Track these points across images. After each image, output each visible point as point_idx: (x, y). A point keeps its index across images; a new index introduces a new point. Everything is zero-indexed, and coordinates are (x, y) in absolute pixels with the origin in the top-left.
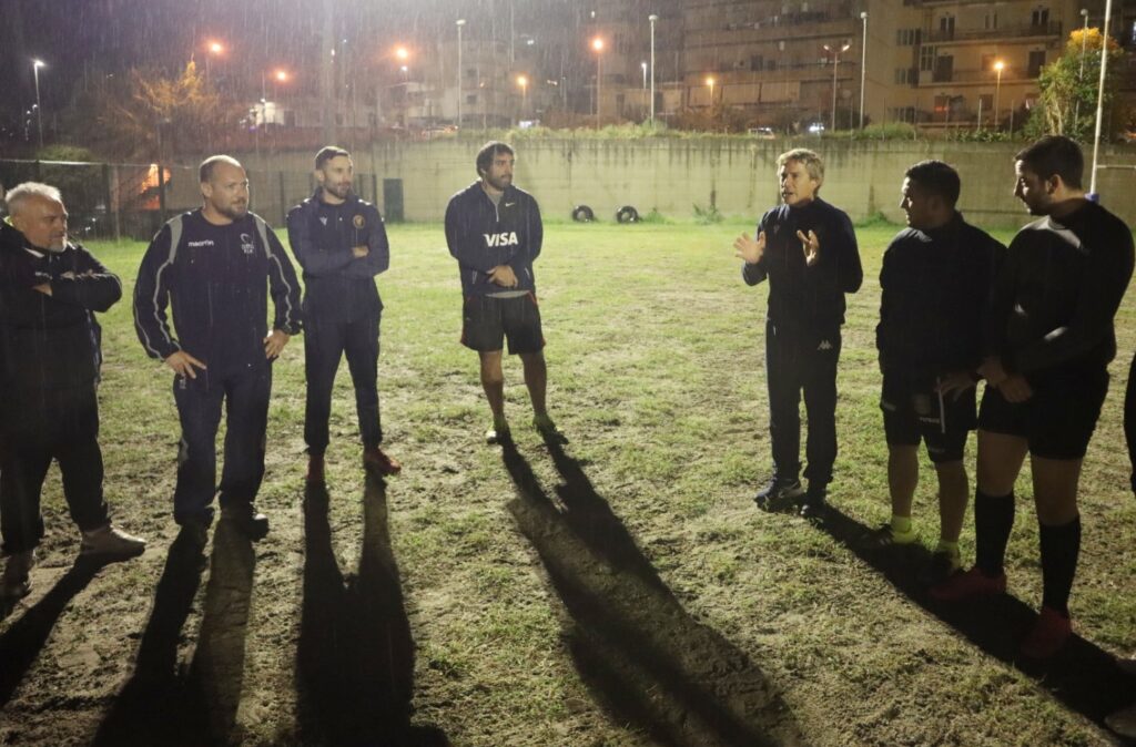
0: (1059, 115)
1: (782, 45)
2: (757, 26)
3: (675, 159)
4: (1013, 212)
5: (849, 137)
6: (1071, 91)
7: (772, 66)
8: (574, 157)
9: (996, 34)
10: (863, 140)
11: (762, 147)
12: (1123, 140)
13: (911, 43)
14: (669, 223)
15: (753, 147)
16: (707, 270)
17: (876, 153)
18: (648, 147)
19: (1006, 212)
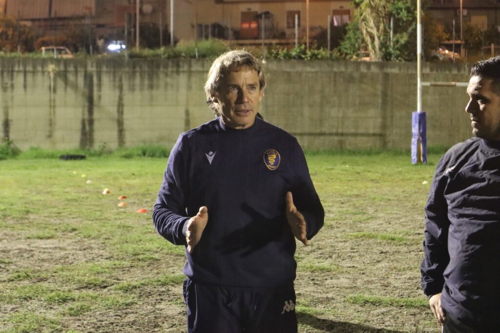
0: (374, 32)
4: (337, 134)
5: (157, 56)
6: (384, 7)
10: (175, 58)
11: (62, 68)
12: (436, 58)
15: (51, 67)
16: (28, 212)
17: (190, 73)
19: (331, 134)
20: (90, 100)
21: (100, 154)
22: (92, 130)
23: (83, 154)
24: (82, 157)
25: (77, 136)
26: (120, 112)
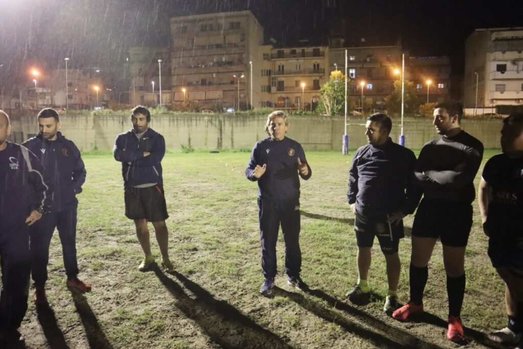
0: (329, 104)
1: (214, 75)
2: (203, 67)
3: (172, 124)
5: (246, 114)
6: (333, 95)
7: (210, 84)
8: (125, 123)
9: (300, 72)
10: (253, 114)
11: (210, 118)
12: (352, 114)
13: (267, 75)
14: (170, 153)
15: (206, 118)
16: (198, 173)
18: (159, 119)
19: (312, 144)
20: (221, 131)
21: (225, 151)
22: (221, 142)
23: (218, 151)
24: (218, 152)
25: (216, 144)
26: (232, 135)
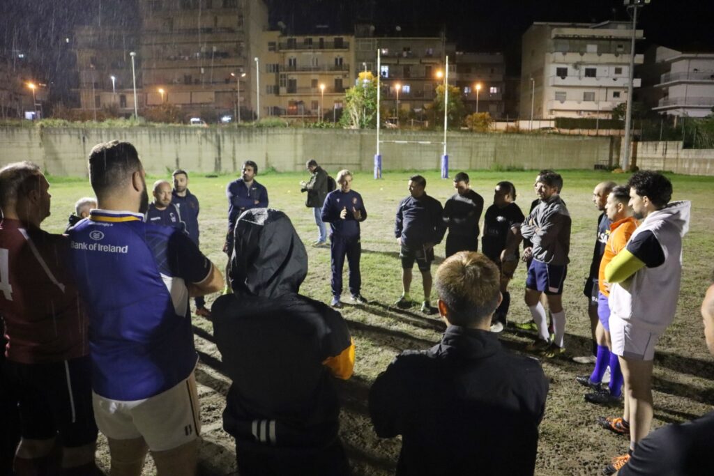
0: (356, 115)
1: (202, 71)
2: (187, 58)
3: (153, 140)
4: (338, 164)
5: (252, 126)
6: (361, 102)
7: (197, 82)
8: (87, 140)
9: (317, 69)
10: (260, 127)
11: (204, 132)
12: (385, 127)
13: (274, 71)
14: (152, 178)
15: (199, 132)
17: (268, 134)
18: (135, 133)
19: (335, 164)
20: (219, 148)
21: (225, 175)
22: (220, 163)
23: (216, 174)
24: (216, 176)
25: (213, 166)
26: (234, 154)
